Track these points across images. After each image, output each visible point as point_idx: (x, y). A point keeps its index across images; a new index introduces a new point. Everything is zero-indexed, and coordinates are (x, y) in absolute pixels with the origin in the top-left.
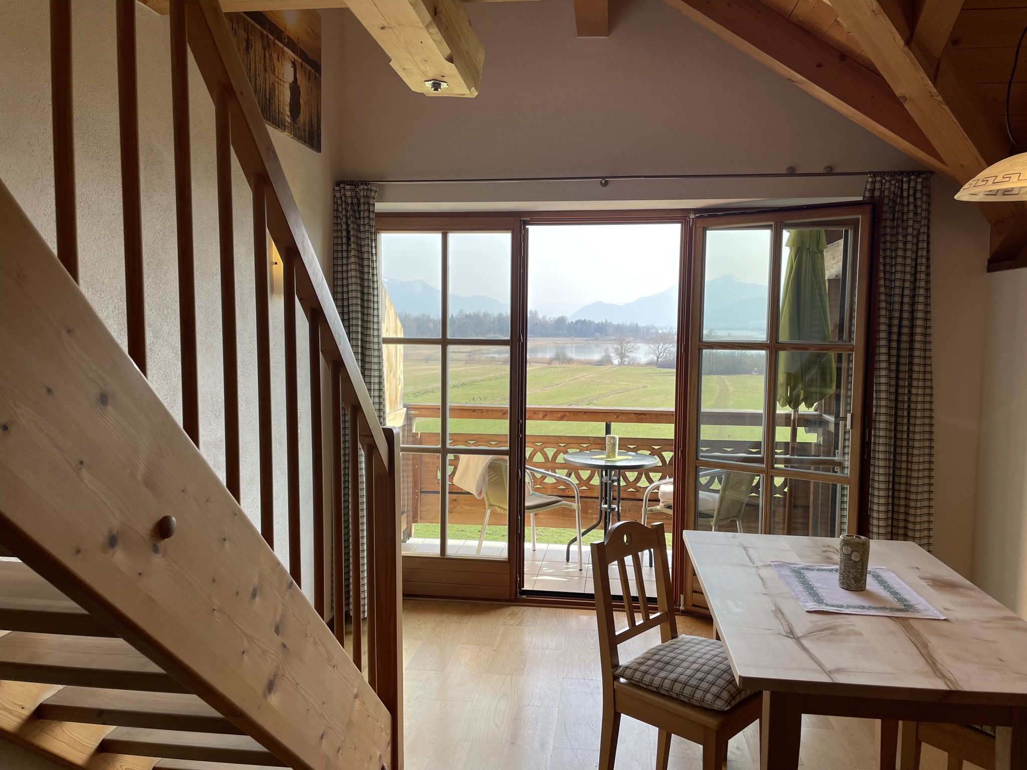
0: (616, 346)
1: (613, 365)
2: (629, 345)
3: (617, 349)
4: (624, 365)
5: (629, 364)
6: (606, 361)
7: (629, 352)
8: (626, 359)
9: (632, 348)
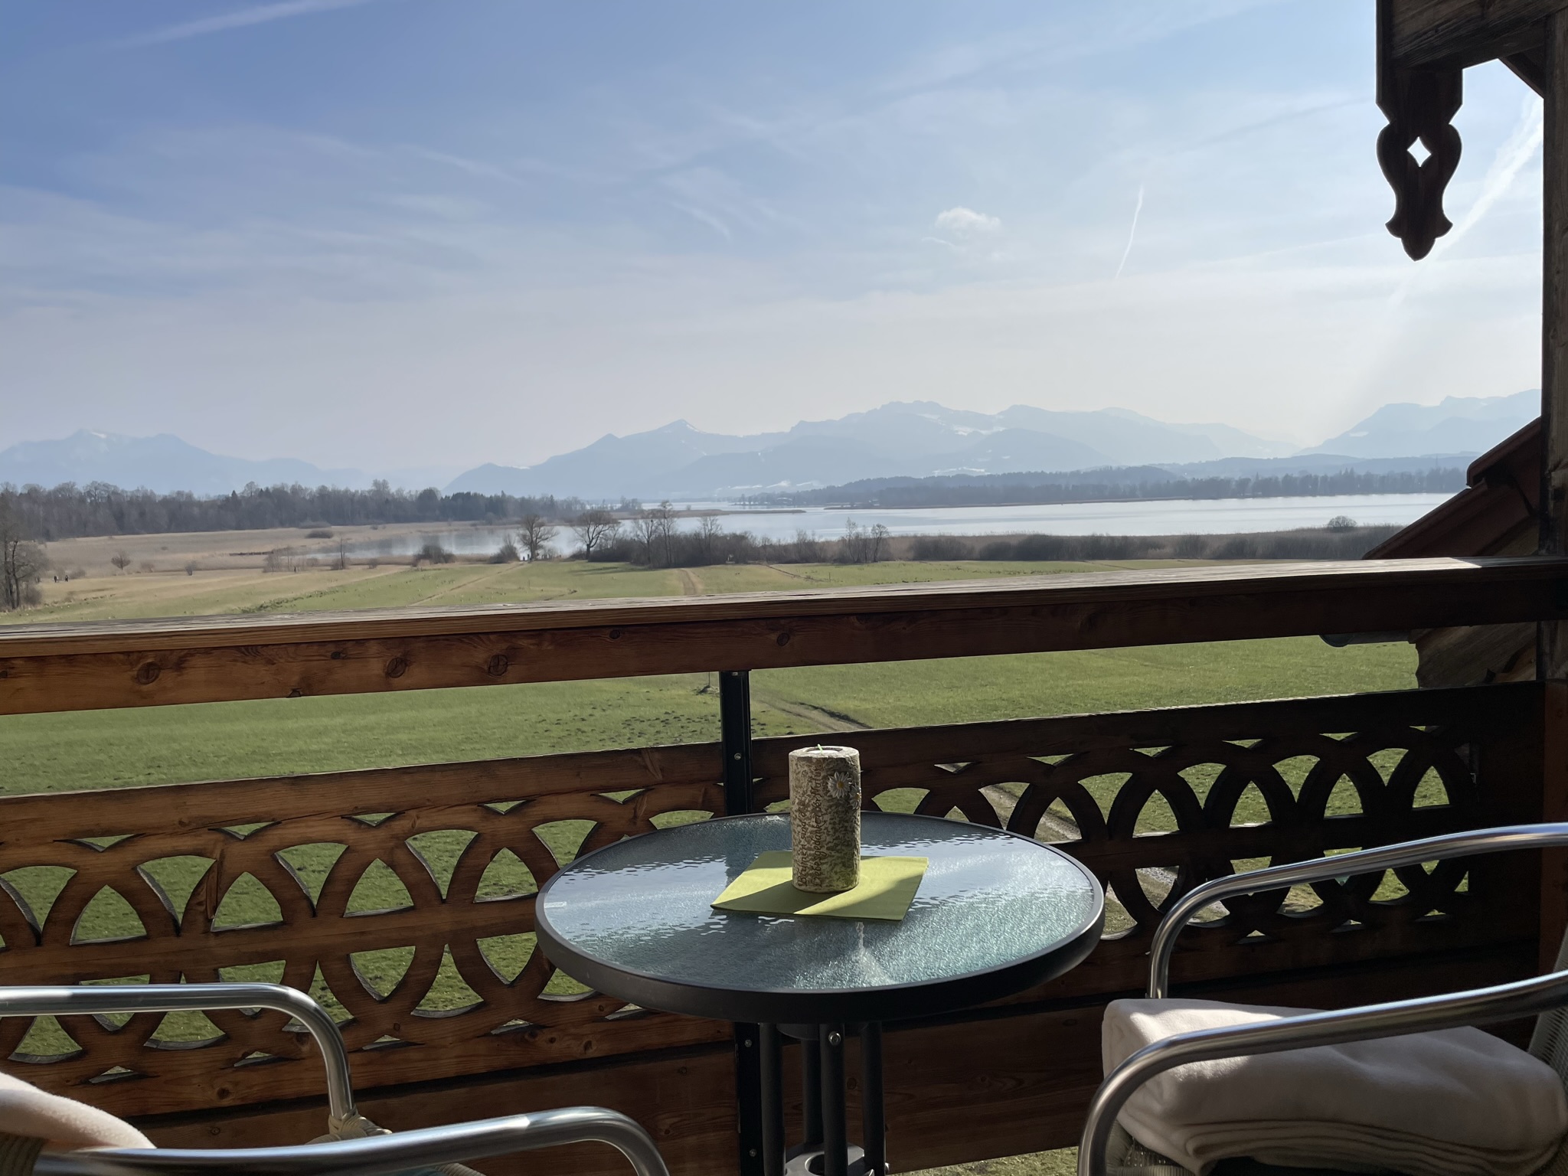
0: (521, 532)
1: (520, 561)
2: (542, 528)
3: (524, 537)
4: (537, 560)
5: (545, 559)
6: (507, 556)
7: (544, 540)
8: (540, 552)
9: (548, 533)
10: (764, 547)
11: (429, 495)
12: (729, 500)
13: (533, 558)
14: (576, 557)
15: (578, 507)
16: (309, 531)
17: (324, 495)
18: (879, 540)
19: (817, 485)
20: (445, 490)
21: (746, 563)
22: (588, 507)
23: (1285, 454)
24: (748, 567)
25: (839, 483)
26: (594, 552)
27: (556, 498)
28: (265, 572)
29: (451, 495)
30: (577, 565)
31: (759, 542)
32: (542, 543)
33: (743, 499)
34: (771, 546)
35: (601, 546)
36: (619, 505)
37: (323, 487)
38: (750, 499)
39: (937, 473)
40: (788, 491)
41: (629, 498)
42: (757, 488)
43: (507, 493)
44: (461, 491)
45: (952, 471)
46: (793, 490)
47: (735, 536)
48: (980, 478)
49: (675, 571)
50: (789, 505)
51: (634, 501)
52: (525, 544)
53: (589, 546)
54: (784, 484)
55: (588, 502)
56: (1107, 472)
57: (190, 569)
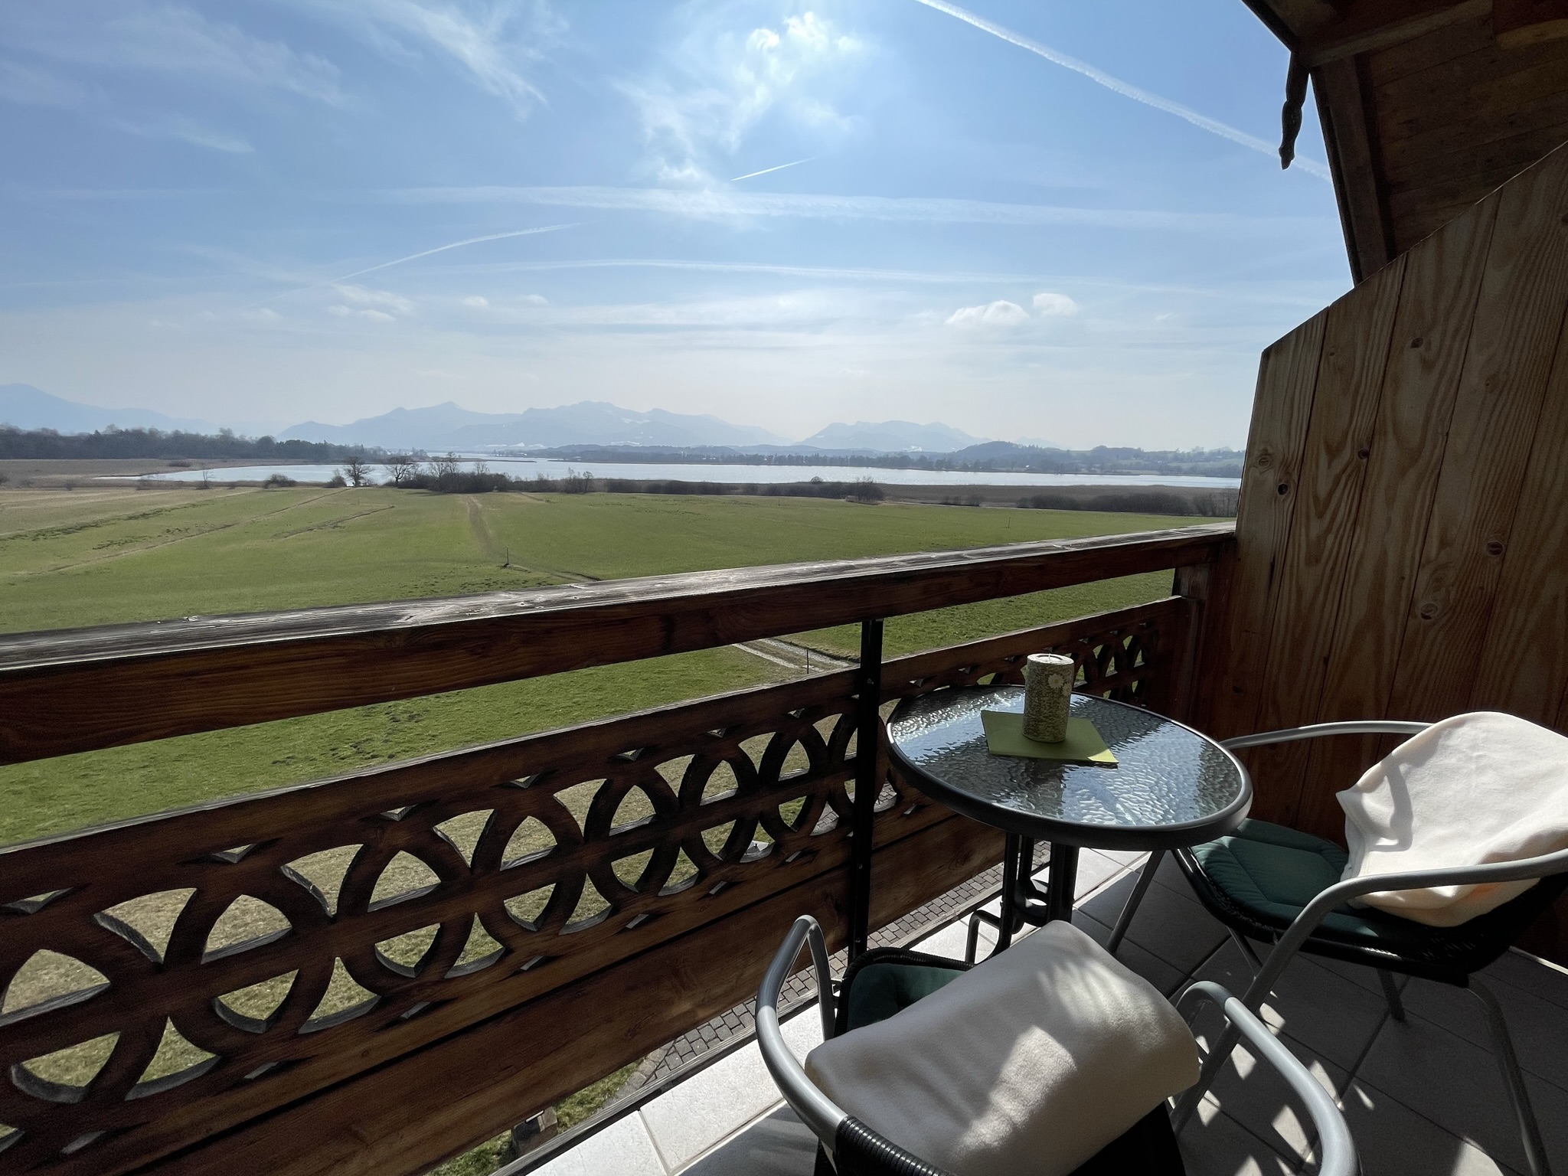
0: (346, 467)
1: (347, 487)
2: (362, 466)
3: (349, 471)
4: (360, 486)
5: (365, 486)
6: (340, 483)
7: (364, 473)
9: (367, 469)
10: (517, 482)
11: (266, 442)
12: (485, 453)
13: (357, 484)
14: (389, 485)
15: (381, 453)
16: (169, 462)
17: (177, 437)
18: (588, 480)
19: (542, 447)
20: (280, 438)
21: (506, 491)
22: (389, 453)
23: (788, 444)
24: (508, 494)
25: (556, 446)
26: (403, 482)
27: (365, 447)
28: (139, 490)
29: (285, 441)
30: (390, 491)
31: (513, 479)
32: (362, 475)
33: (495, 453)
34: (522, 482)
35: (405, 478)
36: (411, 453)
37: (177, 431)
38: (500, 453)
39: (613, 444)
40: (524, 450)
41: (418, 449)
42: (503, 447)
43: (328, 442)
44: (293, 439)
45: (621, 443)
46: (527, 449)
47: (497, 475)
48: (637, 447)
49: (460, 495)
50: (525, 457)
51: (421, 451)
52: (352, 476)
53: (397, 478)
54: (522, 445)
55: (388, 450)
56: (703, 448)
57: (70, 486)
